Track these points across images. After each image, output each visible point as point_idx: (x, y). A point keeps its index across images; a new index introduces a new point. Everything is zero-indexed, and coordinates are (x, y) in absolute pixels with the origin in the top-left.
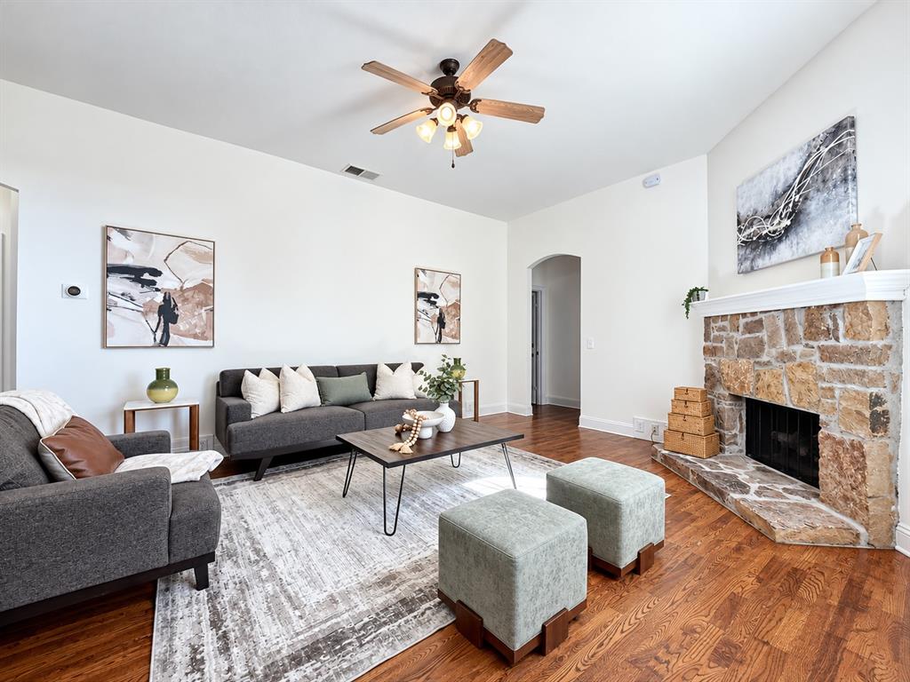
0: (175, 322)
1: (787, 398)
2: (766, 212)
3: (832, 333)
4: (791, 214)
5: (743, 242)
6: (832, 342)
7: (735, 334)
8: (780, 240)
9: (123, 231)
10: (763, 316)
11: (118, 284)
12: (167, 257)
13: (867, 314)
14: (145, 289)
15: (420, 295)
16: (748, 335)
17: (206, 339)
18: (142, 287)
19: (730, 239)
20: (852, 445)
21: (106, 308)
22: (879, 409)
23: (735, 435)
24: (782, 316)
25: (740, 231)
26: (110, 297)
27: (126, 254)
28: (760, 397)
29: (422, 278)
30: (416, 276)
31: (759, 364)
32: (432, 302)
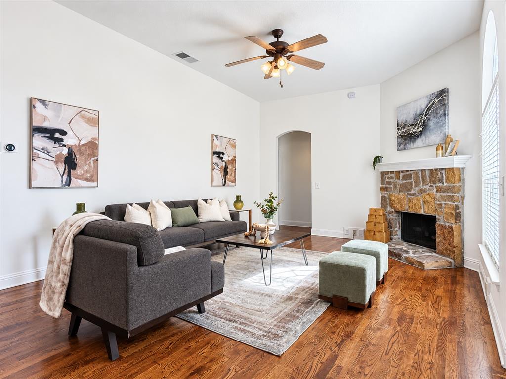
0: (74, 169)
1: (423, 210)
2: (411, 123)
3: (441, 181)
4: (423, 125)
5: (400, 135)
6: (441, 184)
7: (398, 181)
8: (418, 137)
9: (43, 102)
10: (412, 172)
11: (40, 141)
12: (71, 121)
13: (454, 173)
14: (57, 145)
15: (215, 153)
16: (404, 181)
17: (93, 181)
18: (55, 143)
19: (393, 134)
20: (449, 227)
21: (31, 159)
22: (457, 211)
23: (397, 231)
24: (420, 173)
25: (398, 129)
26: (35, 151)
27: (45, 119)
28: (410, 211)
29: (216, 142)
30: (212, 140)
31: (410, 195)
32: (222, 158)
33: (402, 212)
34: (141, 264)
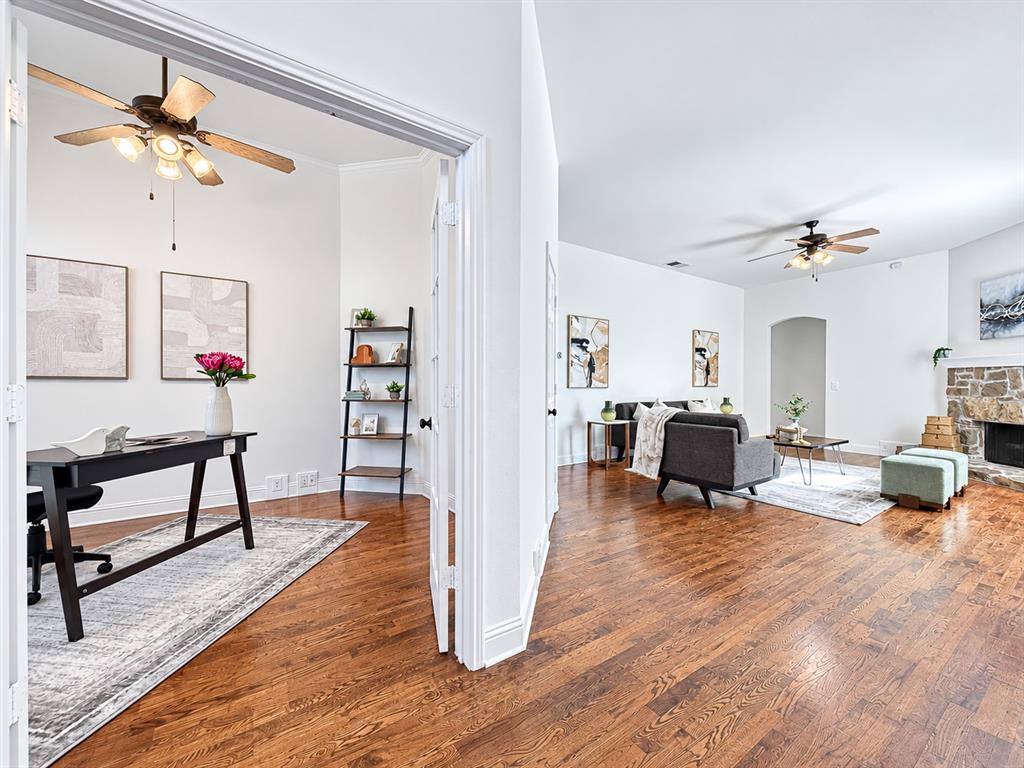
0: (594, 372)
2: (1007, 303)
5: (985, 319)
7: (980, 381)
9: (576, 317)
10: (1006, 369)
12: (591, 332)
15: (698, 350)
16: (991, 382)
17: (605, 383)
19: (973, 318)
21: (570, 365)
23: (977, 448)
25: (983, 312)
28: (1003, 420)
29: (698, 337)
30: (694, 336)
31: (1002, 399)
32: (703, 355)
33: (986, 423)
34: (739, 442)
